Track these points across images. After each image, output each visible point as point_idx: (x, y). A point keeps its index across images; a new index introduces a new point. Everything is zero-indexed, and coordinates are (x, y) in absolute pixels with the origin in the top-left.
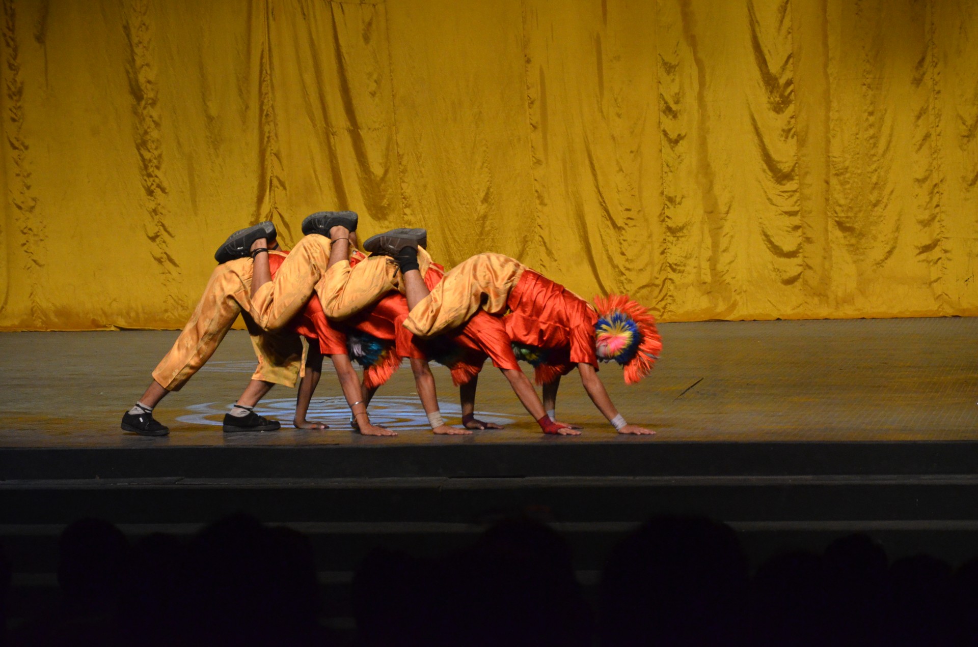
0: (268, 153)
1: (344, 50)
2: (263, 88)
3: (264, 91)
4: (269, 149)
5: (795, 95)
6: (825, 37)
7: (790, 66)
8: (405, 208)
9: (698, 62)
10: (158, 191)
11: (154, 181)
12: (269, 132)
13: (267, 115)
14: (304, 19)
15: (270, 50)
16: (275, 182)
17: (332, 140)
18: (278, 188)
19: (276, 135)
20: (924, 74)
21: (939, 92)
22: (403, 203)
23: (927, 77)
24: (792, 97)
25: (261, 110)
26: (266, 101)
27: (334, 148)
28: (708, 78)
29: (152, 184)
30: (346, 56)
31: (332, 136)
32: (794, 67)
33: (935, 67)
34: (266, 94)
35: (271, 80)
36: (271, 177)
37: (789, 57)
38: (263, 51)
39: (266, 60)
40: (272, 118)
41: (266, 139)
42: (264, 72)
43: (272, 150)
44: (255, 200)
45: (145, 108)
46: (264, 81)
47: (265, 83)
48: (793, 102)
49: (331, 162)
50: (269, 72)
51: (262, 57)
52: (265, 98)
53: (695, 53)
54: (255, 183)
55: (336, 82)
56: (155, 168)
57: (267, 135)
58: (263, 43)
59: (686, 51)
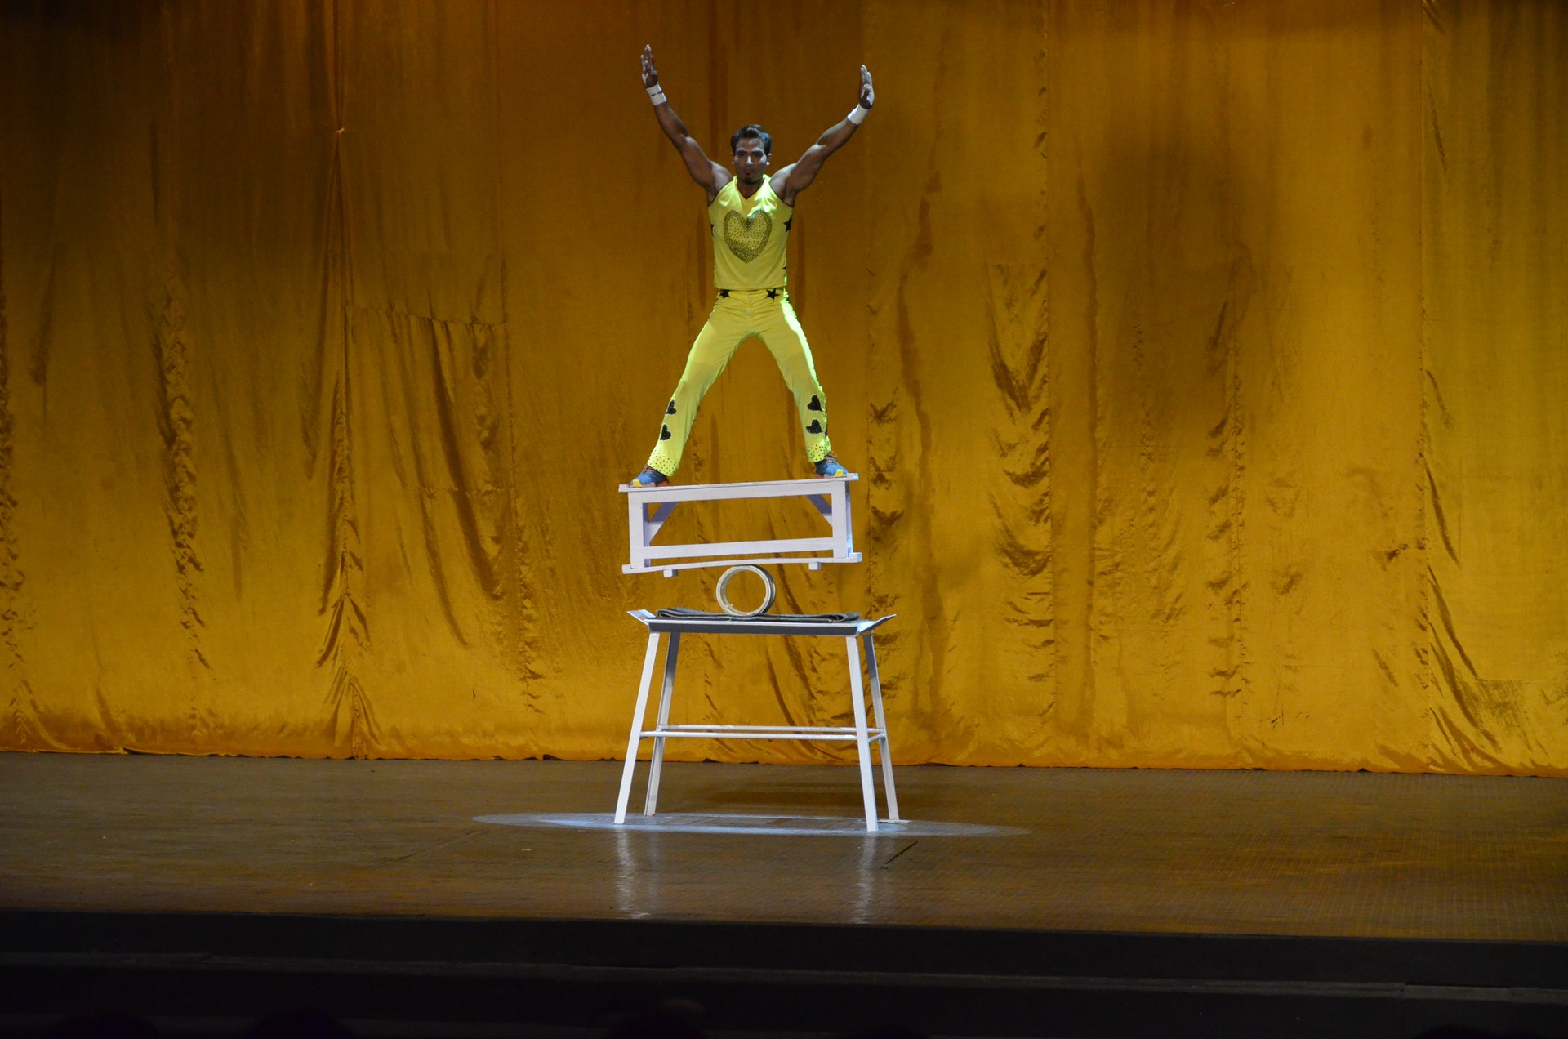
0: (340, 521)
1: (448, 385)
2: (336, 431)
3: (337, 436)
4: (342, 515)
5: (1050, 464)
6: (1093, 388)
7: (1044, 425)
8: (525, 598)
9: (923, 418)
10: (190, 567)
11: (185, 553)
12: (343, 493)
13: (340, 469)
14: (395, 342)
15: (347, 379)
16: (349, 560)
17: (428, 505)
18: (351, 566)
19: (352, 497)
20: (1223, 443)
21: (1242, 468)
22: (522, 592)
23: (1228, 447)
24: (1046, 467)
25: (333, 463)
26: (339, 449)
27: (429, 515)
28: (934, 437)
29: (183, 557)
30: (451, 393)
31: (429, 500)
32: (1050, 427)
33: (1238, 434)
34: (341, 440)
35: (348, 422)
36: (343, 552)
37: (1044, 414)
38: (337, 383)
39: (342, 395)
40: (346, 474)
41: (338, 501)
42: (339, 411)
43: (345, 516)
44: (322, 582)
45: (177, 454)
46: (338, 423)
47: (339, 426)
48: (1048, 474)
49: (426, 533)
50: (344, 411)
51: (336, 392)
52: (338, 446)
53: (918, 404)
54: (322, 561)
55: (436, 425)
56: (187, 538)
57: (339, 496)
58: (338, 373)
59: (905, 404)
